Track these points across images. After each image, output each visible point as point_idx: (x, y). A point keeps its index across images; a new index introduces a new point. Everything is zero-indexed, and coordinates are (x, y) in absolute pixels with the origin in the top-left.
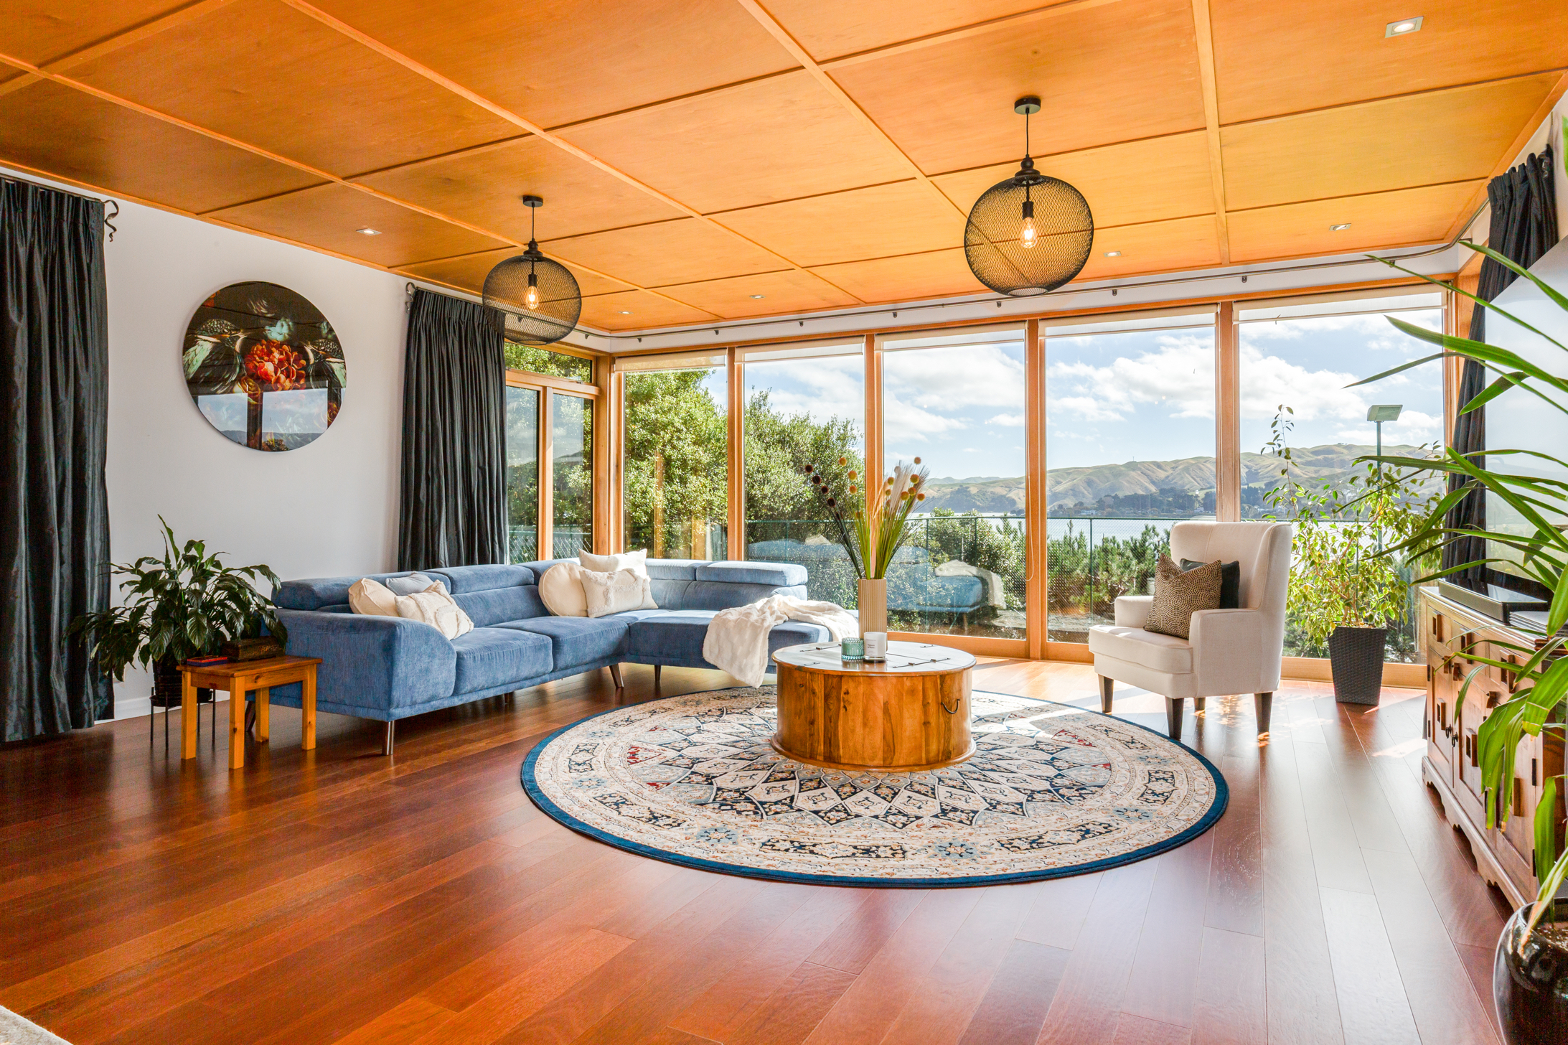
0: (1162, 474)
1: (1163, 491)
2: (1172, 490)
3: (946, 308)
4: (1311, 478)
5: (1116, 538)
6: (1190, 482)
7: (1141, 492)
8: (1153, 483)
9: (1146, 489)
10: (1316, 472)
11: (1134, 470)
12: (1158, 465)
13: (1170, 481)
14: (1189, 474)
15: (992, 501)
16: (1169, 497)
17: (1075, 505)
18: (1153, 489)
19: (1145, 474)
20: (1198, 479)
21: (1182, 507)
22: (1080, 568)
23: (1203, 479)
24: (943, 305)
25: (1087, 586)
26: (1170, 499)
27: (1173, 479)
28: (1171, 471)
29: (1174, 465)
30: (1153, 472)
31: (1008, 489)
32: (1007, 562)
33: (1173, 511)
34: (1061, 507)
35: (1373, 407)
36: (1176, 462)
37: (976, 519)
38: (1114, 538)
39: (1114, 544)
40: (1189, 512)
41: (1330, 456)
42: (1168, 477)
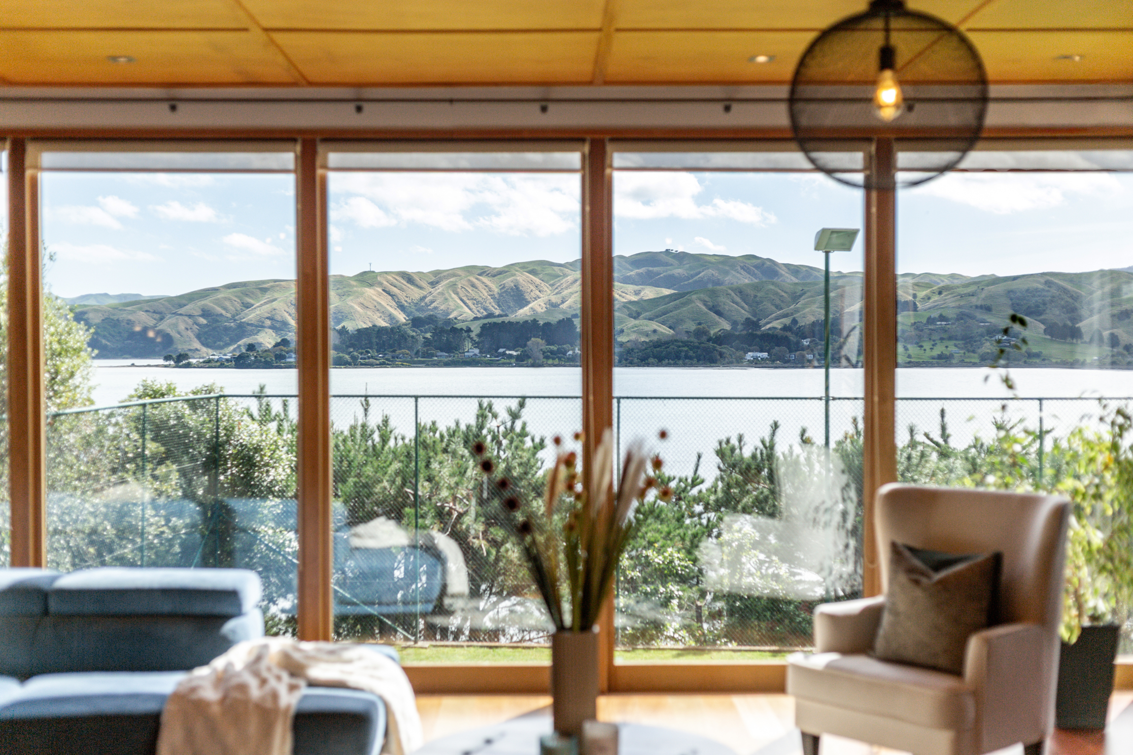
0: (415, 294)
1: (416, 323)
2: (431, 319)
3: (457, 106)
4: (631, 302)
5: (438, 425)
6: (458, 307)
7: (383, 324)
8: (402, 307)
9: (391, 317)
10: (637, 293)
11: (371, 285)
12: (408, 278)
13: (427, 305)
14: (457, 294)
15: (128, 338)
16: (426, 332)
17: (277, 345)
18: (401, 317)
19: (388, 293)
20: (470, 303)
21: (449, 348)
22: (387, 478)
23: (478, 303)
24: (451, 101)
25: (407, 510)
26: (428, 335)
27: (432, 302)
28: (429, 289)
29: (433, 279)
30: (401, 289)
31: (157, 316)
32: (272, 472)
33: (432, 355)
34: (251, 347)
35: (824, 231)
36: (436, 273)
37: (217, 398)
38: (434, 423)
39: (435, 433)
40: (457, 356)
41: (655, 269)
42: (425, 297)
